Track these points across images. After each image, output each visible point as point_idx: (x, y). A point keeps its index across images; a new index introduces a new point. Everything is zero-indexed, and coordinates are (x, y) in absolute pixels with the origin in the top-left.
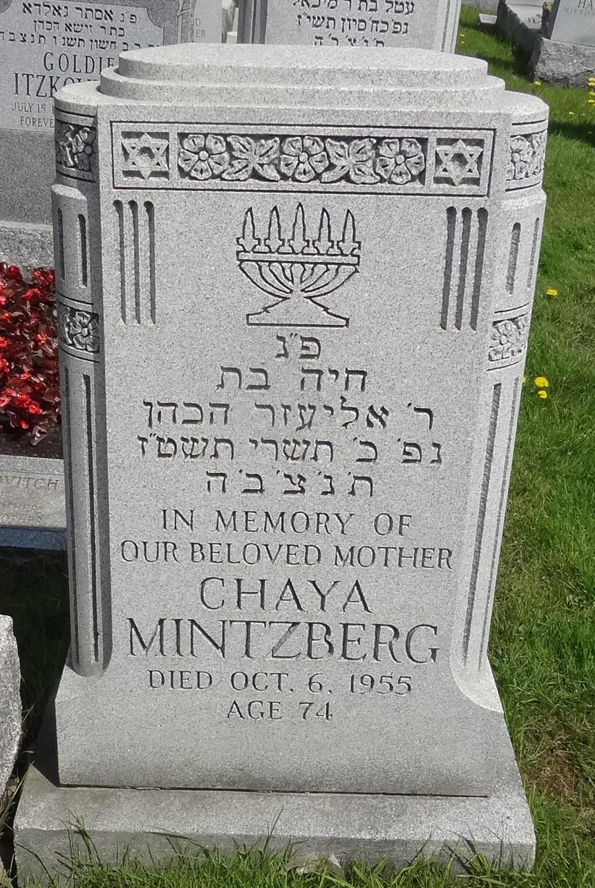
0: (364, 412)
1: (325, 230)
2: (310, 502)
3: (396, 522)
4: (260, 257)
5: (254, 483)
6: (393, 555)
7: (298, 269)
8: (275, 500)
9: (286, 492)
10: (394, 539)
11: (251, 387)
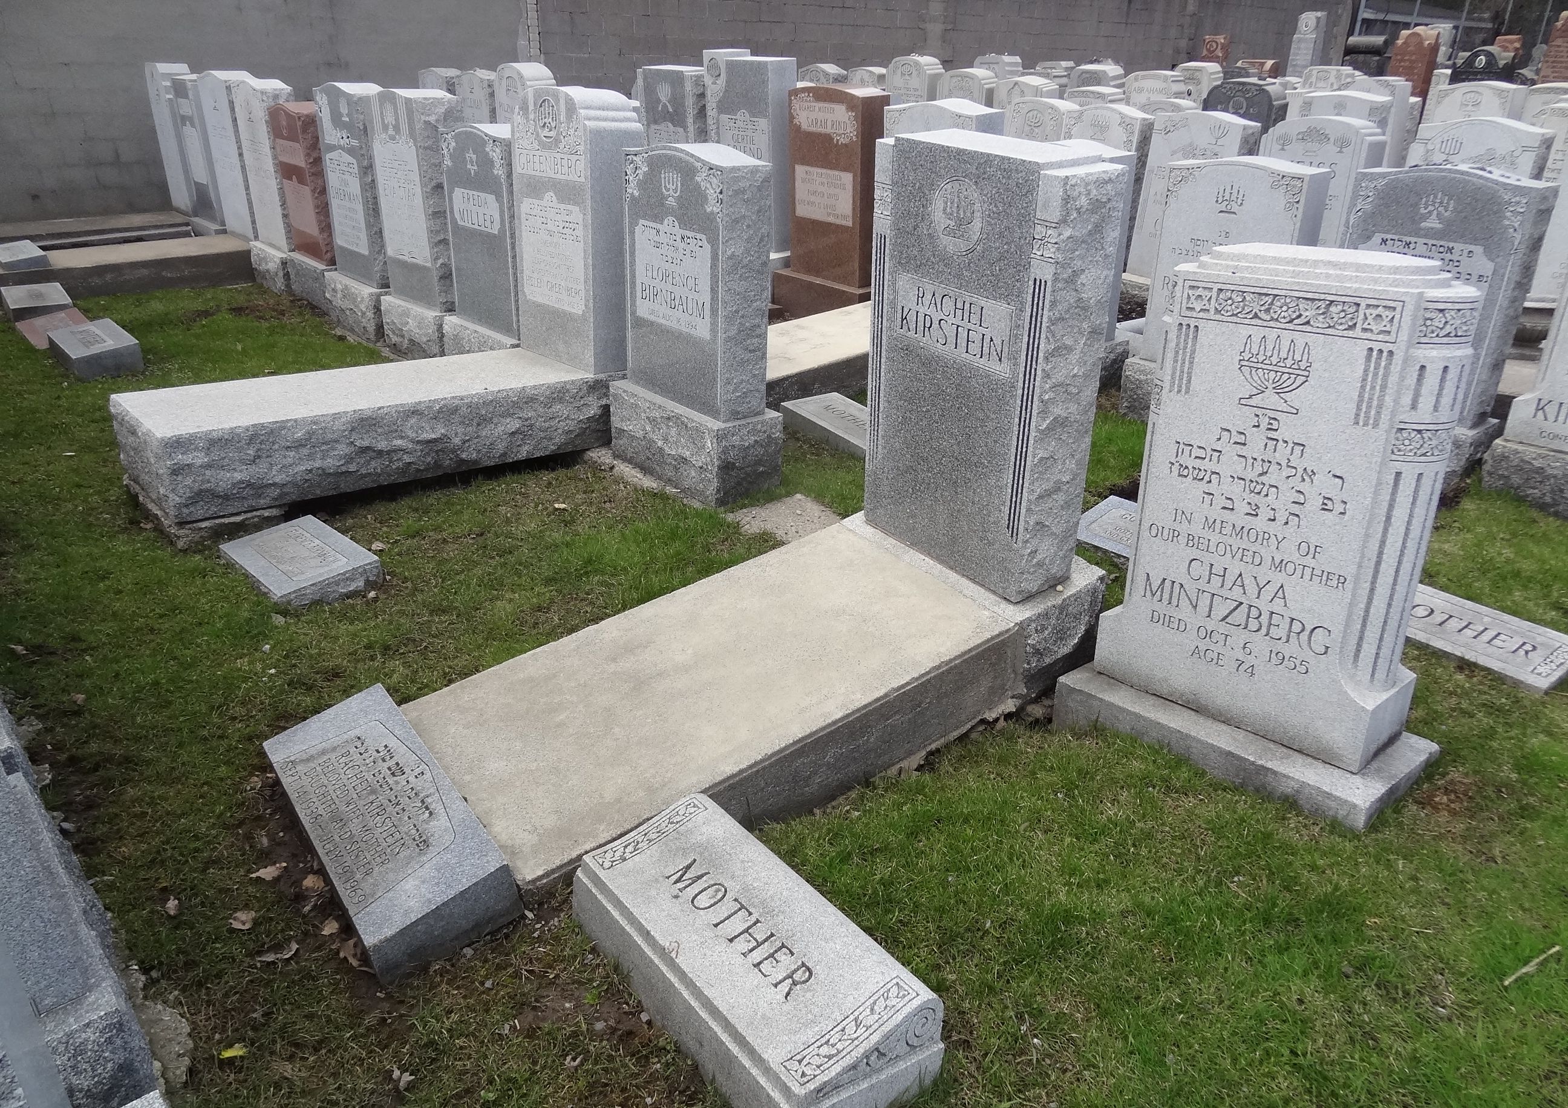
0: (1300, 471)
1: (1291, 353)
2: (1260, 523)
3: (1312, 549)
4: (1252, 364)
5: (1229, 504)
6: (1308, 571)
7: (1272, 374)
8: (1239, 518)
9: (1248, 514)
10: (1309, 561)
11: (1236, 443)
